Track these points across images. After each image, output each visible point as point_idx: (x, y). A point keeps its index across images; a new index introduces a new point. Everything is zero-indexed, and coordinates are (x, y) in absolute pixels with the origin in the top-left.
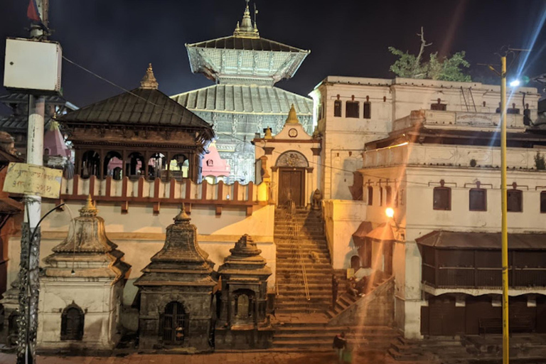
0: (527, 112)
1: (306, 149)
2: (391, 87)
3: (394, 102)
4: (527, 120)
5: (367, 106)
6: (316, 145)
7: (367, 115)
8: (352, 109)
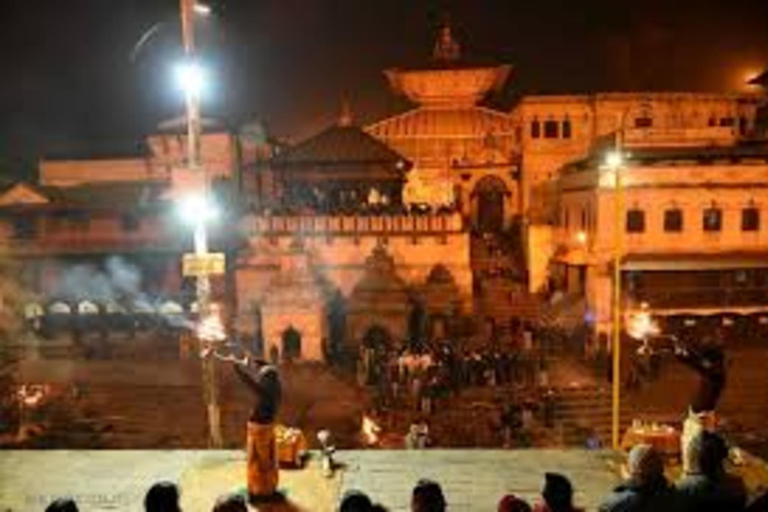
0: (743, 122)
1: (504, 174)
2: (591, 103)
3: (595, 119)
4: (742, 130)
5: (567, 125)
6: (515, 168)
7: (567, 134)
8: (551, 130)
